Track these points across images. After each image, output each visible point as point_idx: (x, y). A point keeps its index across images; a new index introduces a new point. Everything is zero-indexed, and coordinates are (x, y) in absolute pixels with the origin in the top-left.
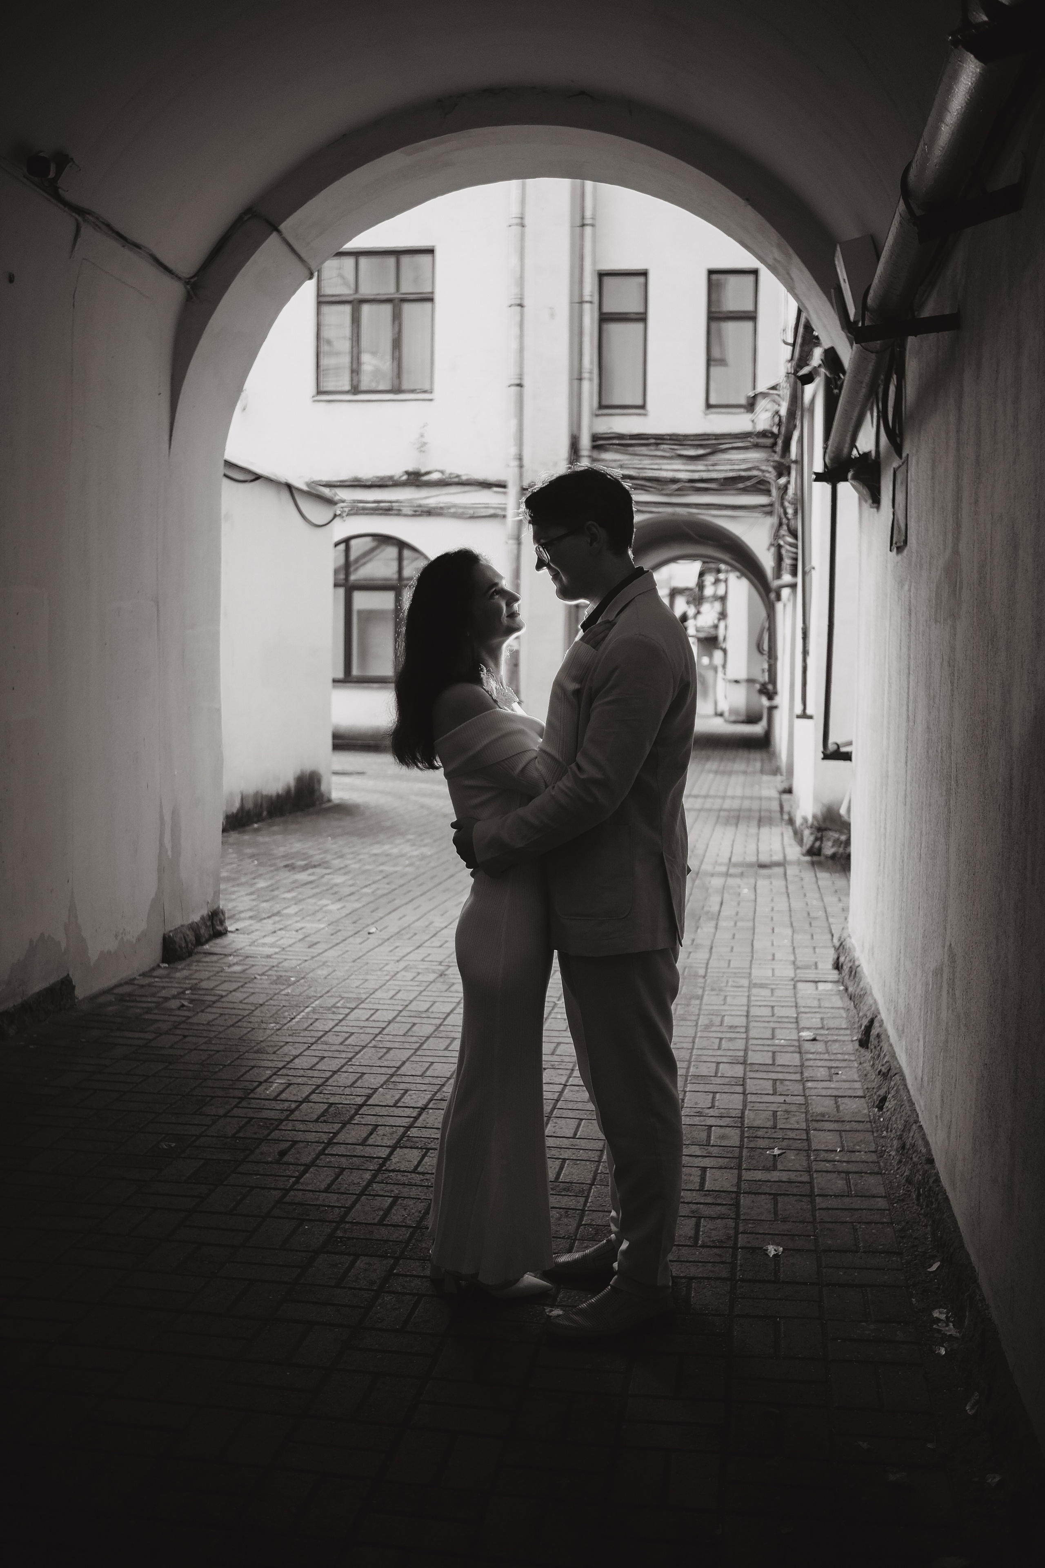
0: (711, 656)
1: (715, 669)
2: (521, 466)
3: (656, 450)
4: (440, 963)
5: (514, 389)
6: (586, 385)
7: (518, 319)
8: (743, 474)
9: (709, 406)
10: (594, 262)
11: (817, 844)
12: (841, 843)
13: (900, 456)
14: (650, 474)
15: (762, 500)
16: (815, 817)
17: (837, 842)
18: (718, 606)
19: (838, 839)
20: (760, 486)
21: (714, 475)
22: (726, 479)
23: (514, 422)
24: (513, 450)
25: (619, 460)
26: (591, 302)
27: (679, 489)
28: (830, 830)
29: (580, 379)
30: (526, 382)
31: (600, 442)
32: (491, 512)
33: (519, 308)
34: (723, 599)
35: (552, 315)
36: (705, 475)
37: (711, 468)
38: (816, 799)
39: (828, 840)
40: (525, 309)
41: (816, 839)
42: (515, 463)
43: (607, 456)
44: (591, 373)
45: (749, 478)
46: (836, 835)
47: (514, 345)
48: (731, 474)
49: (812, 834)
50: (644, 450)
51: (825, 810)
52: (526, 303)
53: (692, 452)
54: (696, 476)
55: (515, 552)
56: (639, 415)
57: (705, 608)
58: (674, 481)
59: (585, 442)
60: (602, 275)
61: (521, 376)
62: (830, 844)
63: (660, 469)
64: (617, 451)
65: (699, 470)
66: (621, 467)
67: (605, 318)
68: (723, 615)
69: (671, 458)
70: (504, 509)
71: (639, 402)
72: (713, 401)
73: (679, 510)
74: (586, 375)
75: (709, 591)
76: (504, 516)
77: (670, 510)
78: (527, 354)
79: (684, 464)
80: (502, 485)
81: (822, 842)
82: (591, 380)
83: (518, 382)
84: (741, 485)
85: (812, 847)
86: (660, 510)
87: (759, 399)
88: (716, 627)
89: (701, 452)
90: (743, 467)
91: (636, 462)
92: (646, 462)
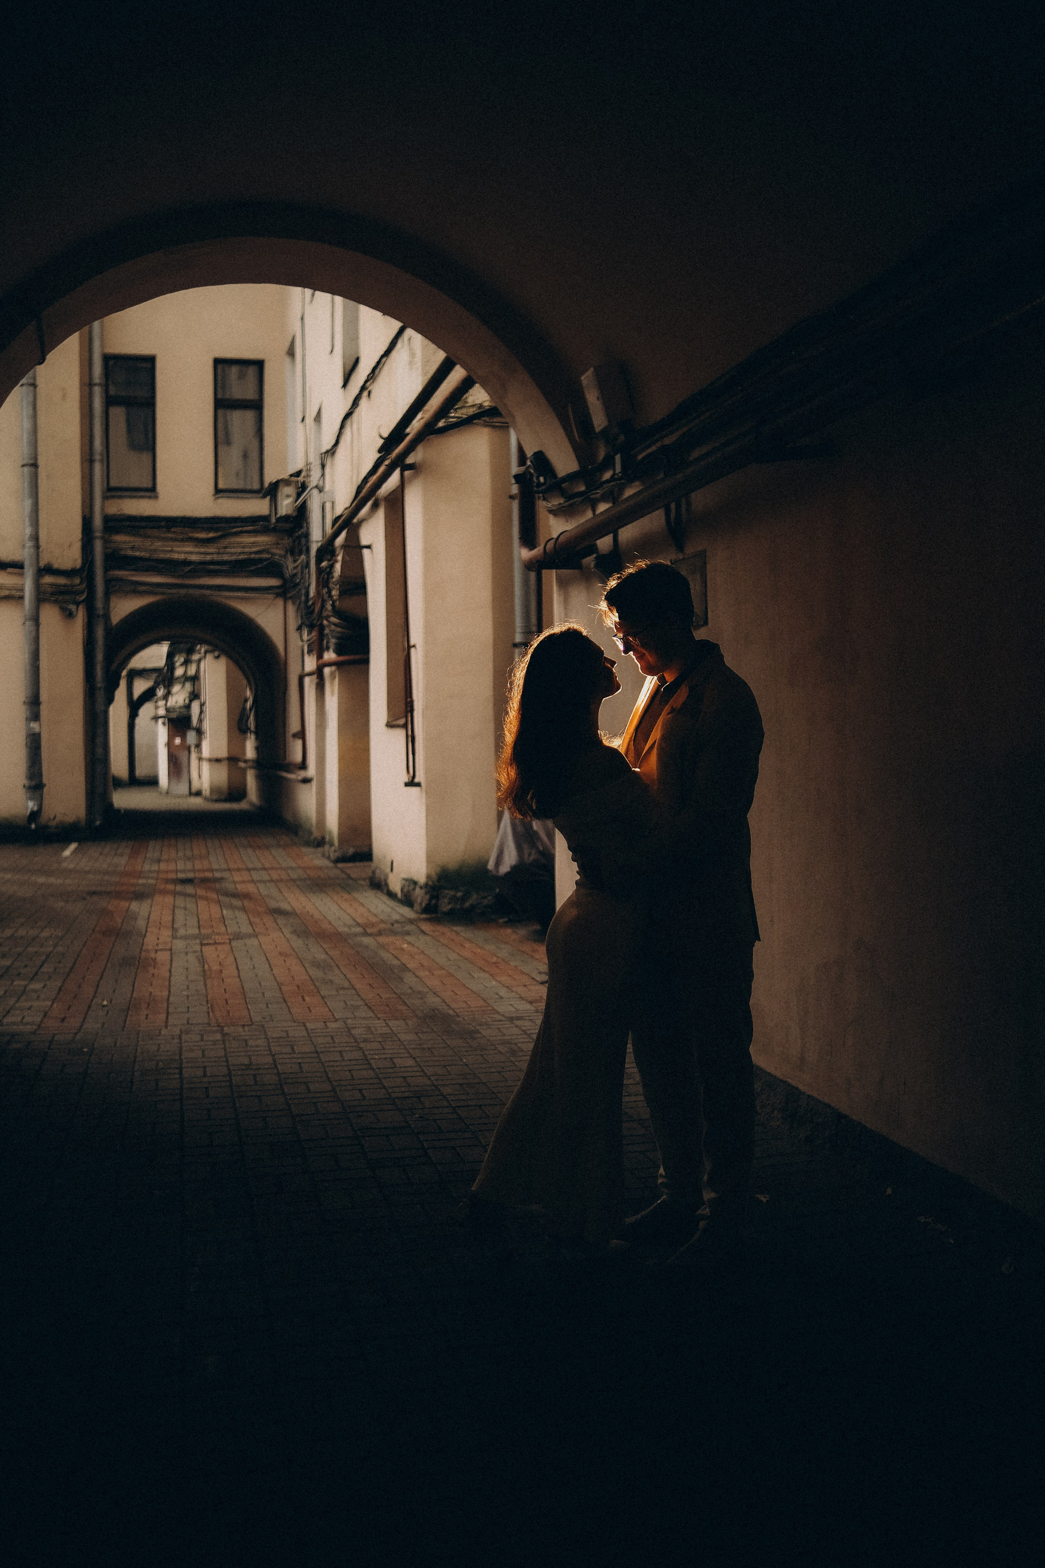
0: (184, 738)
1: (189, 749)
2: (37, 547)
3: (169, 531)
4: (209, 1024)
5: (26, 469)
6: (98, 468)
7: (31, 399)
8: (253, 556)
9: (218, 491)
10: (102, 346)
11: (434, 902)
12: (458, 899)
13: (680, 548)
14: (162, 556)
15: (273, 582)
16: (428, 877)
17: (454, 899)
18: (188, 686)
19: (455, 896)
20: (272, 568)
21: (226, 558)
22: (238, 562)
23: (28, 503)
24: (28, 531)
25: (129, 542)
26: (99, 385)
27: (190, 571)
28: (446, 888)
29: (91, 461)
30: (41, 462)
31: (114, 524)
32: (7, 593)
33: (31, 388)
34: (195, 679)
35: (64, 396)
36: (216, 557)
37: (222, 551)
38: (429, 859)
39: (444, 897)
40: (38, 388)
41: (432, 898)
42: (29, 544)
43: (120, 538)
44: (102, 455)
45: (261, 560)
46: (452, 893)
47: (27, 425)
48: (242, 557)
49: (426, 893)
50: (156, 532)
51: (439, 869)
52: (38, 382)
53: (203, 535)
54: (208, 558)
55: (34, 633)
56: (150, 497)
57: (176, 688)
58: (186, 563)
59: (98, 521)
60: (109, 359)
61: (36, 458)
62: (446, 901)
63: (171, 551)
64: (127, 533)
65: (210, 553)
66: (133, 548)
67: (110, 402)
68: (195, 695)
69: (182, 540)
70: (22, 590)
71: (148, 484)
72: (221, 485)
73: (191, 591)
74: (97, 457)
75: (179, 672)
76: (21, 598)
77: (183, 591)
78: (41, 435)
79: (196, 546)
80: (17, 566)
81: (438, 900)
82: (102, 461)
83: (32, 462)
84: (253, 568)
85: (428, 905)
86: (174, 591)
87: (281, 485)
88: (188, 707)
89: (211, 535)
90: (254, 550)
91: (148, 543)
92: (158, 544)
